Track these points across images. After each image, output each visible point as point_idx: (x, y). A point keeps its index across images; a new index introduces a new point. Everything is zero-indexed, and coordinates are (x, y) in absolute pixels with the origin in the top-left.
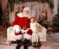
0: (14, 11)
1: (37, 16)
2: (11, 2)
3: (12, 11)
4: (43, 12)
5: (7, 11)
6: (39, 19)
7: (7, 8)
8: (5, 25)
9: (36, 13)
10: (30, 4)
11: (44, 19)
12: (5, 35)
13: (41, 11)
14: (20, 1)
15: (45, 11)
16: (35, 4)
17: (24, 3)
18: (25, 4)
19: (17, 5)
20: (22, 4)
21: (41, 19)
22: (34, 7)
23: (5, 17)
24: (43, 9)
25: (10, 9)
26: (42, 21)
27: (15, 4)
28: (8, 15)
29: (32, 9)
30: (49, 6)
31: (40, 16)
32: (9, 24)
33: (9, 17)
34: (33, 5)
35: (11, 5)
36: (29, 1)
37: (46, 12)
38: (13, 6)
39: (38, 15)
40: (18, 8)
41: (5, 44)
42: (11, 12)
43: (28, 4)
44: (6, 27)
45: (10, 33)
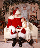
0: (9, 12)
1: (29, 15)
2: (6, 4)
3: (8, 11)
4: (33, 12)
5: (3, 12)
6: (31, 18)
7: (3, 9)
9: (28, 13)
10: (22, 6)
11: (34, 18)
12: (2, 32)
13: (32, 11)
14: (14, 2)
15: (35, 11)
16: (27, 5)
17: (17, 4)
18: (18, 5)
19: (11, 6)
20: (15, 5)
21: (32, 18)
22: (26, 8)
23: (1, 16)
24: (34, 10)
25: (5, 10)
26: (33, 20)
27: (10, 6)
28: (4, 15)
29: (24, 10)
30: (39, 7)
31: (31, 15)
32: (5, 22)
33: (5, 17)
34: (26, 6)
35: (6, 6)
36: (22, 3)
37: (37, 12)
38: (8, 7)
39: (30, 15)
40: (12, 8)
42: (6, 13)
43: (21, 5)
44: (3, 26)
45: (7, 32)
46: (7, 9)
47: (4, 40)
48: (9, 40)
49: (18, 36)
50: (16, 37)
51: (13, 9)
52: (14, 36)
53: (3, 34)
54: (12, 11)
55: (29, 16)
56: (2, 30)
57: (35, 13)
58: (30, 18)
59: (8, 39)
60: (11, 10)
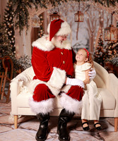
0: (28, 26)
1: (92, 40)
2: (20, 1)
3: (23, 25)
4: (108, 29)
5: (8, 26)
6: (100, 50)
7: (9, 17)
8: (2, 66)
9: (92, 32)
10: (73, 7)
11: (112, 49)
12: (4, 95)
13: (105, 26)
16: (89, 6)
17: (56, 3)
18: (59, 7)
19: (36, 8)
20: (50, 7)
21: (105, 50)
22: (86, 16)
24: (110, 21)
25: (16, 20)
26: (106, 55)
27: (30, 7)
29: (79, 21)
31: (100, 40)
32: (15, 61)
33: (13, 44)
35: (19, 9)
38: (26, 10)
39: (96, 38)
40: (39, 16)
41: (5, 125)
42: (19, 30)
43: (69, 6)
44: (6, 72)
45: (19, 92)
46: (20, 18)
47: (11, 119)
48: (27, 119)
49: (55, 108)
50: (50, 110)
51: (41, 20)
52: (44, 106)
53: (8, 100)
54: (37, 25)
55: (94, 43)
56: (3, 86)
57: (113, 31)
58: (98, 48)
59: (23, 116)
60: (36, 22)
